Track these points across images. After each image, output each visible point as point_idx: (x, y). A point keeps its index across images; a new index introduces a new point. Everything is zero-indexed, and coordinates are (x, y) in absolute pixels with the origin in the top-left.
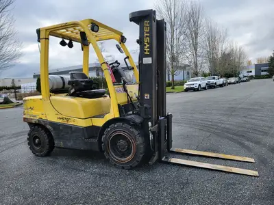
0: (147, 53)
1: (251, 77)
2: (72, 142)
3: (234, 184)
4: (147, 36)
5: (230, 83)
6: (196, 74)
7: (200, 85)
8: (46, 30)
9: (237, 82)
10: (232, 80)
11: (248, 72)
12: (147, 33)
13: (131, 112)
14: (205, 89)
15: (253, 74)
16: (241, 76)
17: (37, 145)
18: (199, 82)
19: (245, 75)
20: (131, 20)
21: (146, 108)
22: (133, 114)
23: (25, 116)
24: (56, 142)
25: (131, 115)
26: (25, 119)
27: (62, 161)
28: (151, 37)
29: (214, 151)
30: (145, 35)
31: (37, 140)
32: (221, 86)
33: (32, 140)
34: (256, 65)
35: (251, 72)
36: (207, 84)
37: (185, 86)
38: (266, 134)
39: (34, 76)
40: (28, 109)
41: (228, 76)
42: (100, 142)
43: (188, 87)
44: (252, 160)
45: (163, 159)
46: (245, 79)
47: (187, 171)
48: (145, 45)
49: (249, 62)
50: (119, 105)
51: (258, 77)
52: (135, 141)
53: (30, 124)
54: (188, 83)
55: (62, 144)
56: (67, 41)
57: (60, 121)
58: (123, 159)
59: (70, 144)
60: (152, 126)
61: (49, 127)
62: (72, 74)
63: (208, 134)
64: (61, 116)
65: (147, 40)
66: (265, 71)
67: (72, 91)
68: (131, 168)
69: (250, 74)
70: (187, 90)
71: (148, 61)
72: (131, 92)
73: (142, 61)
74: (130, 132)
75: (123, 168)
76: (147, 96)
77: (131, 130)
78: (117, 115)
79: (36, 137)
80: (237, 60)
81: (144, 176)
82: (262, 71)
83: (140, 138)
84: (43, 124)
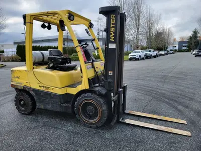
0: (112, 40)
1: (176, 51)
2: (51, 106)
3: (175, 143)
5: (161, 55)
6: (137, 48)
7: (140, 56)
8: (31, 16)
9: (166, 54)
10: (163, 52)
11: (173, 47)
12: (113, 24)
13: (98, 85)
14: (143, 59)
15: (177, 48)
16: (169, 49)
17: (22, 106)
18: (139, 54)
19: (172, 49)
20: (100, 13)
21: (109, 82)
22: (99, 86)
23: (12, 83)
24: (37, 104)
25: (97, 86)
26: (12, 86)
27: (42, 119)
28: (116, 28)
29: (157, 113)
30: (111, 25)
31: (22, 102)
32: (155, 57)
33: (18, 102)
34: (179, 42)
35: (175, 47)
36: (145, 55)
37: (130, 56)
38: (192, 99)
39: (15, 43)
40: (15, 77)
41: (159, 49)
42: (73, 107)
43: (131, 57)
44: (185, 122)
45: (120, 120)
46: (171, 52)
47: (139, 131)
48: (111, 34)
49: (175, 40)
50: (89, 79)
51: (180, 51)
52: (101, 107)
53: (17, 89)
54: (132, 54)
55: (42, 106)
56: (47, 25)
57: (41, 89)
58: (91, 121)
59: (49, 107)
60: (114, 96)
61: (32, 93)
62: (50, 51)
63: (151, 98)
64: (42, 85)
65: (112, 30)
66: (186, 46)
67: (51, 65)
68: (97, 128)
69: (175, 48)
70: (131, 59)
71: (112, 46)
72: (97, 68)
73: (108, 46)
74: (98, 101)
75: (91, 127)
76: (110, 73)
77: (98, 99)
78: (87, 87)
79: (21, 100)
80: (166, 38)
81: (108, 135)
82: (183, 46)
83: (105, 106)
84: (27, 90)
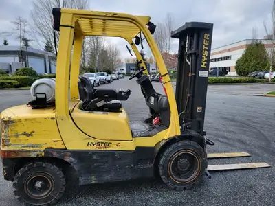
0: (204, 66)
1: (124, 74)
2: (112, 174)
4: (205, 50)
7: (94, 81)
8: (74, 14)
9: (117, 79)
10: (114, 76)
11: (121, 69)
12: (206, 46)
14: (98, 85)
15: (125, 71)
19: (119, 72)
32: (109, 82)
34: (126, 64)
36: (99, 80)
40: (16, 136)
48: (203, 58)
51: (128, 74)
55: (94, 180)
64: (94, 141)
65: (205, 53)
67: (101, 104)
69: (122, 72)
71: (204, 74)
73: (198, 73)
76: (200, 110)
82: (131, 70)
